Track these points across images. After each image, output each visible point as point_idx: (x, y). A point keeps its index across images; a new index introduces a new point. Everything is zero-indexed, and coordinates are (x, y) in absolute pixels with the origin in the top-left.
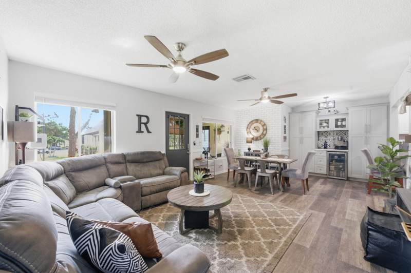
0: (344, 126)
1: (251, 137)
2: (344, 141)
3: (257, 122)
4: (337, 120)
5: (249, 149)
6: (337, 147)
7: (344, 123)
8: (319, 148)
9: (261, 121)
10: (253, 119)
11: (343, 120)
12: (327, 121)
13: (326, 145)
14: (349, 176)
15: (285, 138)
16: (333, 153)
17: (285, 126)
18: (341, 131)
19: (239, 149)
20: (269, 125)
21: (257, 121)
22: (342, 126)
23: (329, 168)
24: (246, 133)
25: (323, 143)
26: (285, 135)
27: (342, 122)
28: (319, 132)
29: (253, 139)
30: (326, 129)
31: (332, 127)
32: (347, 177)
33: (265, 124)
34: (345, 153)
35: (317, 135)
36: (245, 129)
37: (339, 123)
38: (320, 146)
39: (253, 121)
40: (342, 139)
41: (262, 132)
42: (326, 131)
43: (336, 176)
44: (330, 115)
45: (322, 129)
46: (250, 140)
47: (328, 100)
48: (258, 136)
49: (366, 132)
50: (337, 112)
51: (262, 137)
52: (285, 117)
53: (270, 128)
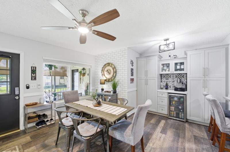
0: (183, 70)
1: (105, 79)
2: (183, 84)
3: (109, 66)
4: (176, 64)
5: (103, 90)
6: (176, 89)
7: (182, 67)
8: (162, 89)
9: (112, 64)
10: (106, 63)
11: (182, 64)
12: (168, 65)
13: (167, 86)
14: (188, 118)
15: (132, 80)
16: (173, 95)
17: (132, 70)
18: (180, 74)
19: (97, 88)
20: (118, 68)
21: (109, 64)
22: (181, 70)
23: (170, 108)
24: (101, 75)
25: (165, 84)
26: (132, 77)
27: (181, 65)
28: (161, 74)
29: (105, 80)
30: (167, 72)
31: (172, 70)
32: (186, 119)
33: (115, 67)
34: (184, 96)
35: (160, 77)
36: (101, 72)
37: (178, 67)
38: (162, 87)
39: (105, 65)
40: (180, 81)
41: (113, 74)
42: (167, 74)
43: (176, 117)
44: (170, 59)
45: (164, 72)
46: (103, 81)
47: (168, 42)
48: (110, 78)
49: (204, 75)
50: (175, 57)
51: (113, 79)
52: (132, 61)
53: (119, 71)
